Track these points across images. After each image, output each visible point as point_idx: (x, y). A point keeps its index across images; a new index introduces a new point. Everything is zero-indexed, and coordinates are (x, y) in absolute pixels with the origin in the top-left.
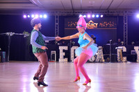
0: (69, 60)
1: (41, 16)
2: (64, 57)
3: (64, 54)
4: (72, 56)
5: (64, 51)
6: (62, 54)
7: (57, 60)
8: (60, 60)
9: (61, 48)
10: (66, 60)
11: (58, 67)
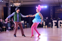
0: (58, 27)
1: (44, 7)
2: (55, 25)
3: (55, 24)
4: (59, 25)
5: (55, 23)
6: (54, 24)
7: (52, 27)
8: (53, 27)
9: (54, 21)
10: (56, 27)
11: (52, 30)
